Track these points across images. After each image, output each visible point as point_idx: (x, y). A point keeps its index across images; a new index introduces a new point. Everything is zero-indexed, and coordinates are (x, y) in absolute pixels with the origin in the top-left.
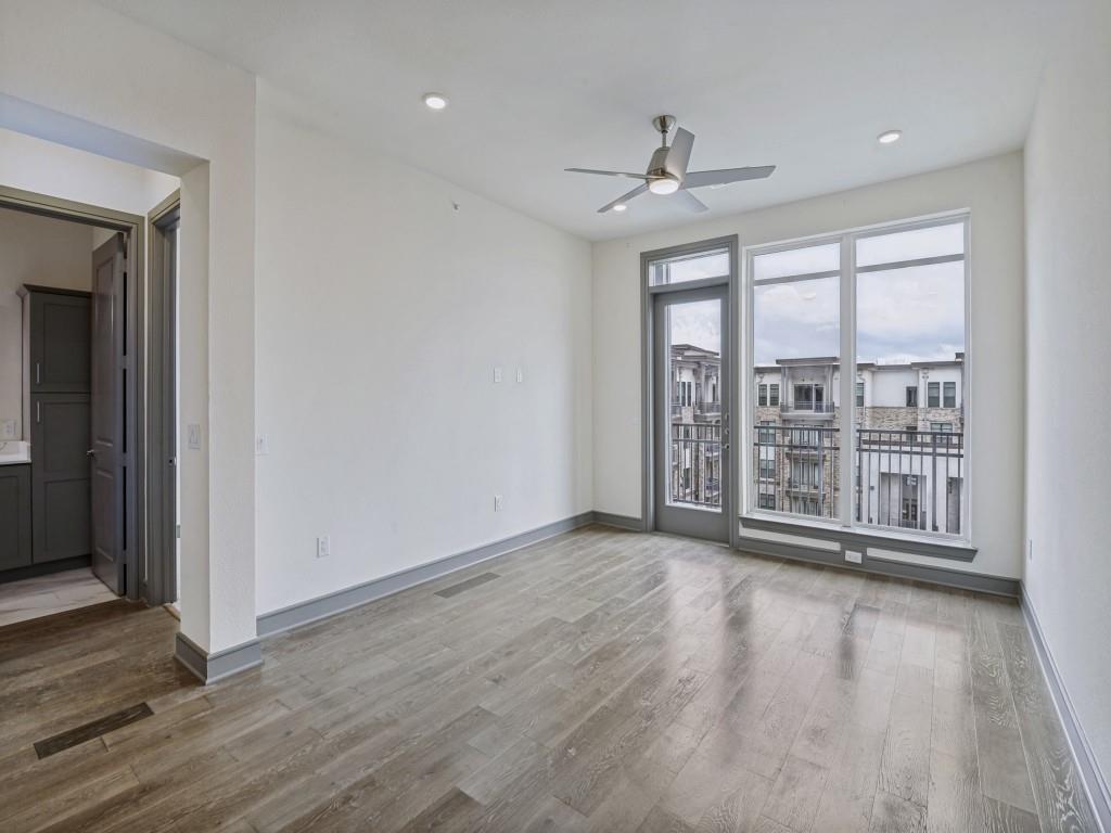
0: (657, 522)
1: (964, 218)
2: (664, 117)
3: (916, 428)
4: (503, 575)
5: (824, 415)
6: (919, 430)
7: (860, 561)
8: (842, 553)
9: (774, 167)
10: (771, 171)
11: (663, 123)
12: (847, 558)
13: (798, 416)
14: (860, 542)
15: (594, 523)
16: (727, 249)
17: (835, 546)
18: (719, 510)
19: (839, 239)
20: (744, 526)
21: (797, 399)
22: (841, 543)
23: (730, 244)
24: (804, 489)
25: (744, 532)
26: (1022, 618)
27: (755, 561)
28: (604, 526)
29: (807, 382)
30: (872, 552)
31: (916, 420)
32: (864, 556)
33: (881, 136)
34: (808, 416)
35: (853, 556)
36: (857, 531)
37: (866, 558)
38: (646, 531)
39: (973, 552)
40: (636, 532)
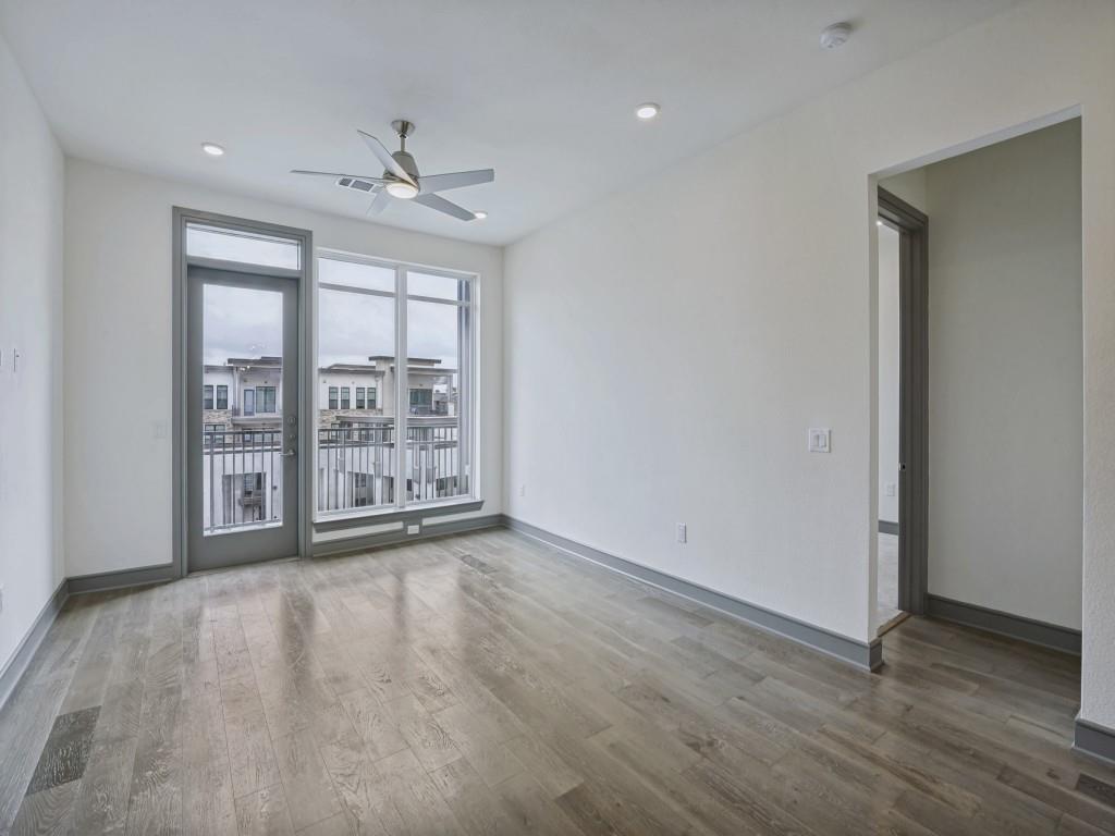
1: (472, 279)
2: (407, 123)
4: (99, 704)
7: (417, 532)
8: (405, 529)
11: (404, 128)
12: (409, 533)
14: (415, 517)
16: (296, 242)
17: (398, 525)
18: (280, 524)
19: (396, 267)
20: (318, 531)
22: (404, 522)
23: (303, 238)
28: (108, 593)
30: (427, 522)
32: (420, 524)
35: (413, 529)
36: (408, 509)
37: (422, 528)
38: (182, 577)
39: (482, 503)
40: (166, 583)
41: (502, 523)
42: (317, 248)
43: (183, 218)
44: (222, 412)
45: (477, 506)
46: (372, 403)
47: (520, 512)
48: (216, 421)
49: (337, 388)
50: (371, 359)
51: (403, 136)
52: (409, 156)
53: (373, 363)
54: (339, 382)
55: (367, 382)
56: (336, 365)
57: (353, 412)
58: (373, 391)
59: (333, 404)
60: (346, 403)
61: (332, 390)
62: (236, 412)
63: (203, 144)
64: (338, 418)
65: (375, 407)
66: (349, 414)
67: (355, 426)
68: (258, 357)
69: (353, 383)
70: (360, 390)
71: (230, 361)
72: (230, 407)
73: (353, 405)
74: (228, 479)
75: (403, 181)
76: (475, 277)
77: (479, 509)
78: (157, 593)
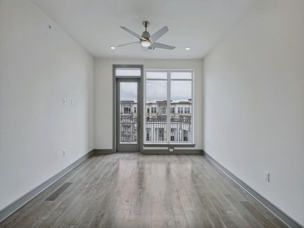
0: (118, 149)
1: (192, 71)
2: (147, 22)
3: (149, 118)
4: (74, 182)
5: (131, 115)
6: (150, 118)
7: (173, 151)
8: (169, 150)
9: (175, 47)
10: (174, 48)
11: (146, 24)
12: (170, 151)
13: (125, 115)
14: (172, 146)
15: (95, 153)
16: (140, 68)
17: (167, 148)
18: (136, 143)
19: (167, 71)
20: (145, 146)
21: (125, 110)
22: (169, 147)
24: (127, 133)
25: (145, 148)
26: (206, 157)
27: (150, 156)
29: (127, 107)
30: (175, 148)
31: (149, 116)
32: (173, 149)
33: (186, 48)
34: (127, 115)
35: (171, 150)
36: (171, 144)
37: (174, 150)
38: (114, 153)
39: (195, 145)
40: (111, 154)
41: (201, 153)
42: (145, 69)
43: (115, 67)
44: (155, 113)
45: (193, 146)
46: (189, 112)
47: (207, 151)
48: (154, 115)
49: (180, 108)
50: (189, 100)
51: (146, 27)
52: (148, 32)
53: (189, 101)
54: (180, 106)
55: (187, 106)
56: (180, 102)
57: (184, 114)
58: (189, 108)
59: (179, 112)
60: (182, 112)
61: (179, 108)
62: (158, 114)
63: (111, 47)
64: (180, 115)
65: (189, 113)
66: (183, 115)
67: (184, 118)
68: (163, 101)
69: (184, 106)
70: (186, 108)
71: (157, 102)
72: (157, 112)
73: (184, 112)
74: (156, 129)
75: (145, 41)
76: (193, 70)
77: (194, 147)
78: (107, 156)
